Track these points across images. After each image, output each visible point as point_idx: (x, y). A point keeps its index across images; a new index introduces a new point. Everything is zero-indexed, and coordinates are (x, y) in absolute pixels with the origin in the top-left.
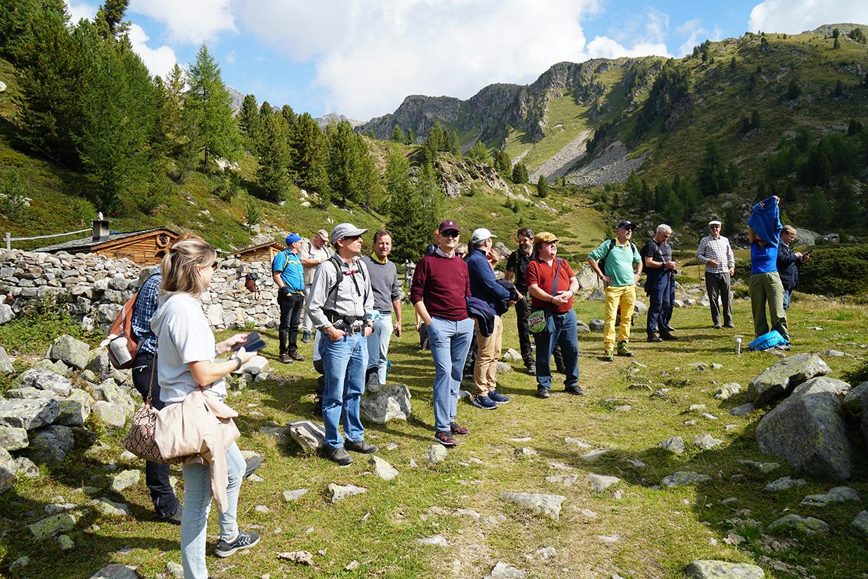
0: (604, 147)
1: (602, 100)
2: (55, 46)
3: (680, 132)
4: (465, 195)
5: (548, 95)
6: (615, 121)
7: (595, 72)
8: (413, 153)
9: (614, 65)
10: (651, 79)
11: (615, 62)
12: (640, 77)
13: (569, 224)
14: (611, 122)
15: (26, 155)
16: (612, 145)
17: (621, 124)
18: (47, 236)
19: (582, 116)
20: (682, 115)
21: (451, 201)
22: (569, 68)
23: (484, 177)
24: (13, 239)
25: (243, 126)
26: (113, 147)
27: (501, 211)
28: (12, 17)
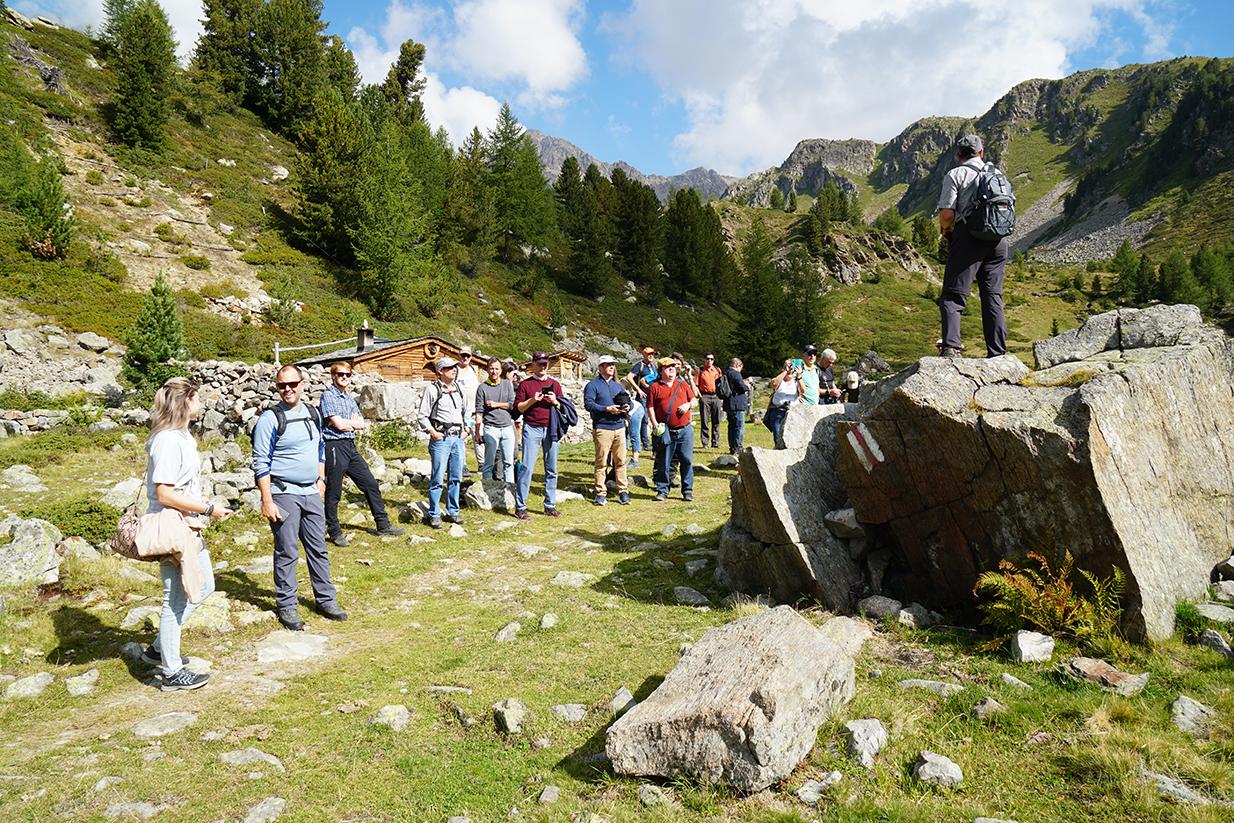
0: (1092, 204)
1: (1092, 132)
2: (335, 129)
3: (1222, 175)
4: (868, 281)
5: (1007, 131)
6: (1112, 165)
7: (1083, 91)
8: (796, 224)
9: (1115, 78)
10: (1177, 95)
11: (1117, 74)
12: (1158, 94)
13: (1019, 322)
14: (1105, 166)
15: (302, 252)
16: (1104, 202)
17: (1122, 168)
18: (314, 346)
19: (1060, 159)
20: (1227, 148)
21: (847, 291)
22: (1041, 89)
23: (896, 256)
24: (282, 349)
25: (562, 197)
26: (390, 241)
27: (918, 303)
28: (299, 94)
